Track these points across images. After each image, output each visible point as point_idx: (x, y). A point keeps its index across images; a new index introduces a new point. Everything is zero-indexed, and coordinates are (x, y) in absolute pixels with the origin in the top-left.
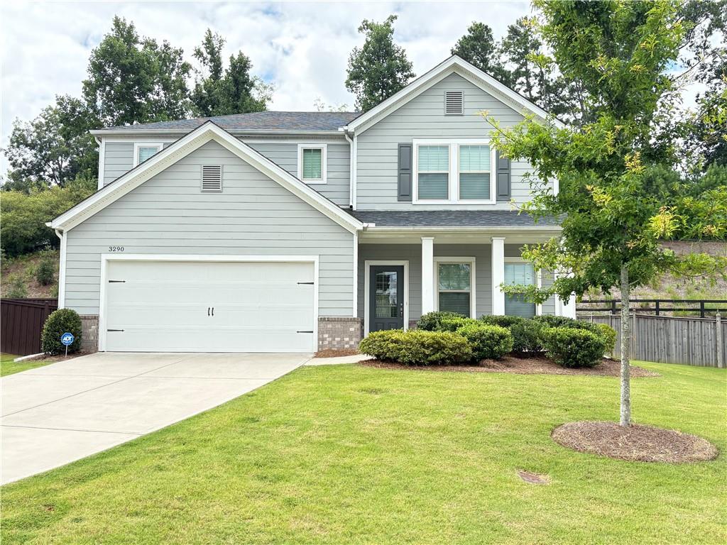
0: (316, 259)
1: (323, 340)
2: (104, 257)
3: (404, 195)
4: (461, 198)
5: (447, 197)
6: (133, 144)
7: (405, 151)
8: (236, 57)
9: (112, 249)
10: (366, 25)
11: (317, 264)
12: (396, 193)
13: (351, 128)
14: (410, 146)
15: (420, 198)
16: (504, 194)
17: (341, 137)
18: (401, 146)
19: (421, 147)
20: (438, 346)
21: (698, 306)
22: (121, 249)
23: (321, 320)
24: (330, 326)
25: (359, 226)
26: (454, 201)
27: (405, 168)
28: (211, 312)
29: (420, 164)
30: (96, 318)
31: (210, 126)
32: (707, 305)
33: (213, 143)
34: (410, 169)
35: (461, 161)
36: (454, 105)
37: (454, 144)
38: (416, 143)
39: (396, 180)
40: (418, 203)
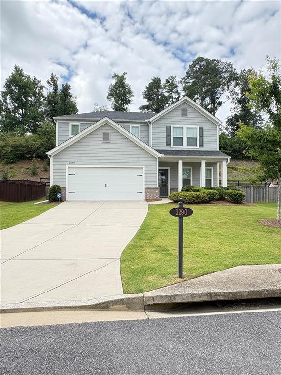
0: (144, 167)
1: (147, 195)
2: (67, 166)
3: (168, 144)
4: (188, 146)
5: (183, 146)
6: (69, 123)
7: (168, 129)
8: (65, 85)
9: (70, 163)
10: (115, 76)
11: (144, 169)
12: (165, 144)
13: (151, 120)
14: (170, 127)
15: (174, 145)
16: (201, 145)
17: (146, 123)
18: (167, 127)
19: (174, 128)
20: (198, 197)
21: (237, 182)
22: (73, 163)
23: (146, 188)
24: (149, 191)
25: (160, 155)
26: (185, 147)
27: (168, 135)
28: (106, 186)
29: (173, 135)
30: (65, 188)
31: (106, 118)
32: (240, 182)
33: (107, 124)
34: (170, 135)
35: (187, 133)
36: (185, 113)
37: (185, 127)
38: (172, 126)
39: (165, 139)
40: (173, 147)
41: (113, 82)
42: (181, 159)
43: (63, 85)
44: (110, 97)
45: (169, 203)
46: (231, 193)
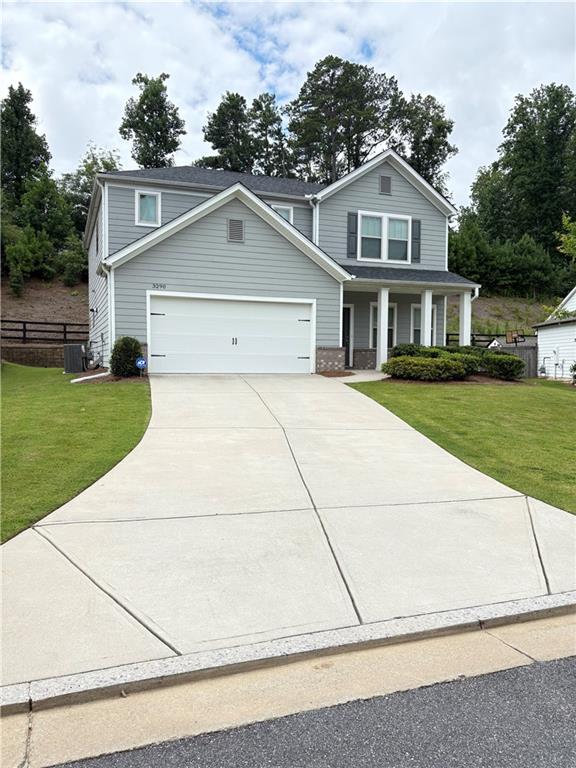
0: (314, 301)
1: (321, 364)
2: (149, 293)
3: (352, 254)
4: (389, 258)
5: (379, 257)
6: (133, 191)
7: (352, 218)
9: (156, 286)
10: (140, 79)
11: (314, 306)
12: (345, 251)
13: (319, 196)
14: (356, 216)
15: (362, 256)
16: (416, 258)
17: (307, 202)
18: (350, 214)
19: (363, 217)
22: (163, 287)
23: (319, 349)
24: (325, 353)
25: (348, 277)
26: (384, 260)
27: (352, 233)
28: (235, 341)
29: (362, 233)
31: (238, 187)
33: (237, 200)
34: (356, 233)
35: (389, 232)
36: (386, 187)
37: (385, 216)
38: (360, 213)
39: (346, 241)
40: (361, 260)
41: (137, 93)
42: (386, 286)
43: (11, 88)
44: (127, 130)
45: (383, 380)
46: (500, 361)
